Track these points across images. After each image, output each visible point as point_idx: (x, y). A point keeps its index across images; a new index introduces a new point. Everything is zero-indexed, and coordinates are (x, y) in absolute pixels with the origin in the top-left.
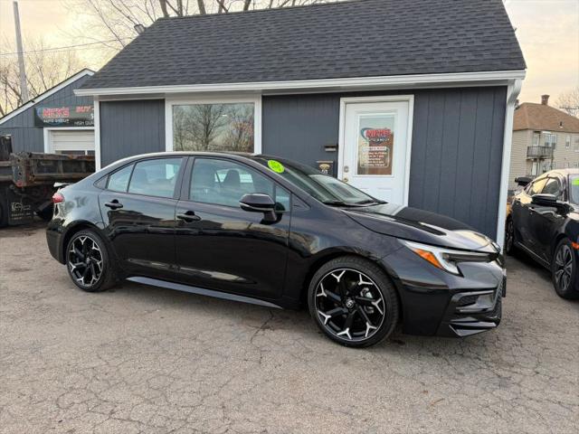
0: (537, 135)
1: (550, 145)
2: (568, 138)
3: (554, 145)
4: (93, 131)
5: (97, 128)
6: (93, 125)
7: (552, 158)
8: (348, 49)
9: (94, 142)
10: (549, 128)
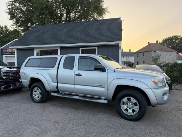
0: (155, 52)
1: (159, 55)
2: (164, 53)
3: (160, 55)
4: (15, 56)
5: (16, 55)
6: (15, 54)
7: (160, 59)
8: (82, 35)
9: (15, 59)
10: (158, 50)
